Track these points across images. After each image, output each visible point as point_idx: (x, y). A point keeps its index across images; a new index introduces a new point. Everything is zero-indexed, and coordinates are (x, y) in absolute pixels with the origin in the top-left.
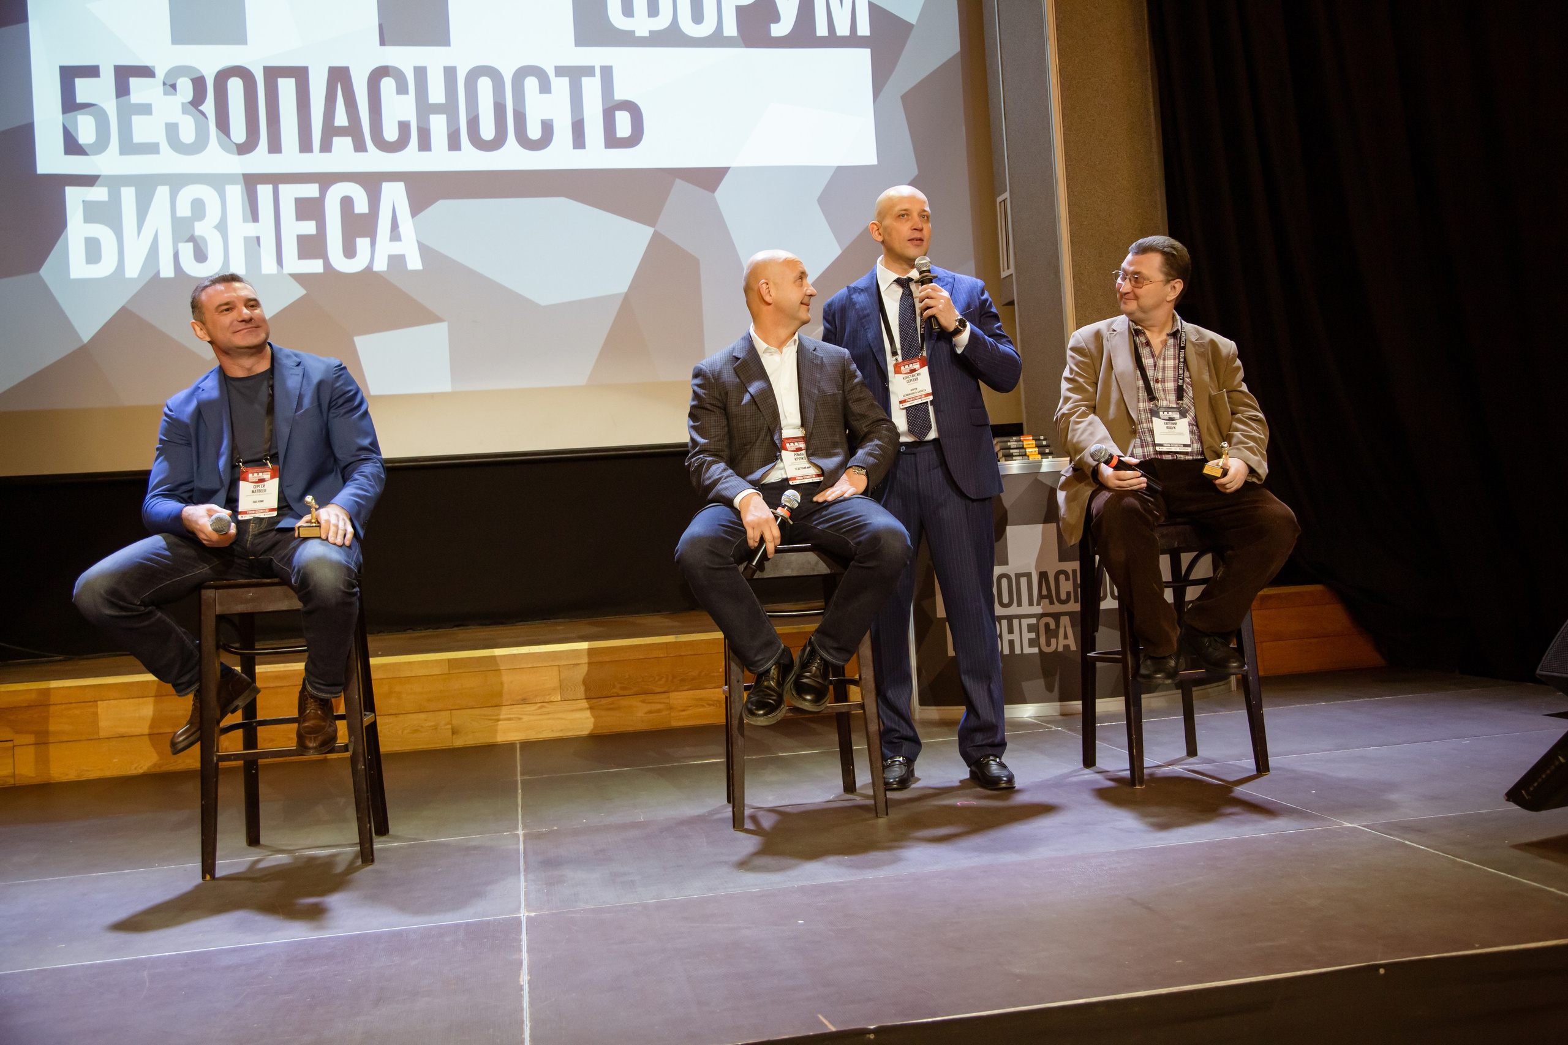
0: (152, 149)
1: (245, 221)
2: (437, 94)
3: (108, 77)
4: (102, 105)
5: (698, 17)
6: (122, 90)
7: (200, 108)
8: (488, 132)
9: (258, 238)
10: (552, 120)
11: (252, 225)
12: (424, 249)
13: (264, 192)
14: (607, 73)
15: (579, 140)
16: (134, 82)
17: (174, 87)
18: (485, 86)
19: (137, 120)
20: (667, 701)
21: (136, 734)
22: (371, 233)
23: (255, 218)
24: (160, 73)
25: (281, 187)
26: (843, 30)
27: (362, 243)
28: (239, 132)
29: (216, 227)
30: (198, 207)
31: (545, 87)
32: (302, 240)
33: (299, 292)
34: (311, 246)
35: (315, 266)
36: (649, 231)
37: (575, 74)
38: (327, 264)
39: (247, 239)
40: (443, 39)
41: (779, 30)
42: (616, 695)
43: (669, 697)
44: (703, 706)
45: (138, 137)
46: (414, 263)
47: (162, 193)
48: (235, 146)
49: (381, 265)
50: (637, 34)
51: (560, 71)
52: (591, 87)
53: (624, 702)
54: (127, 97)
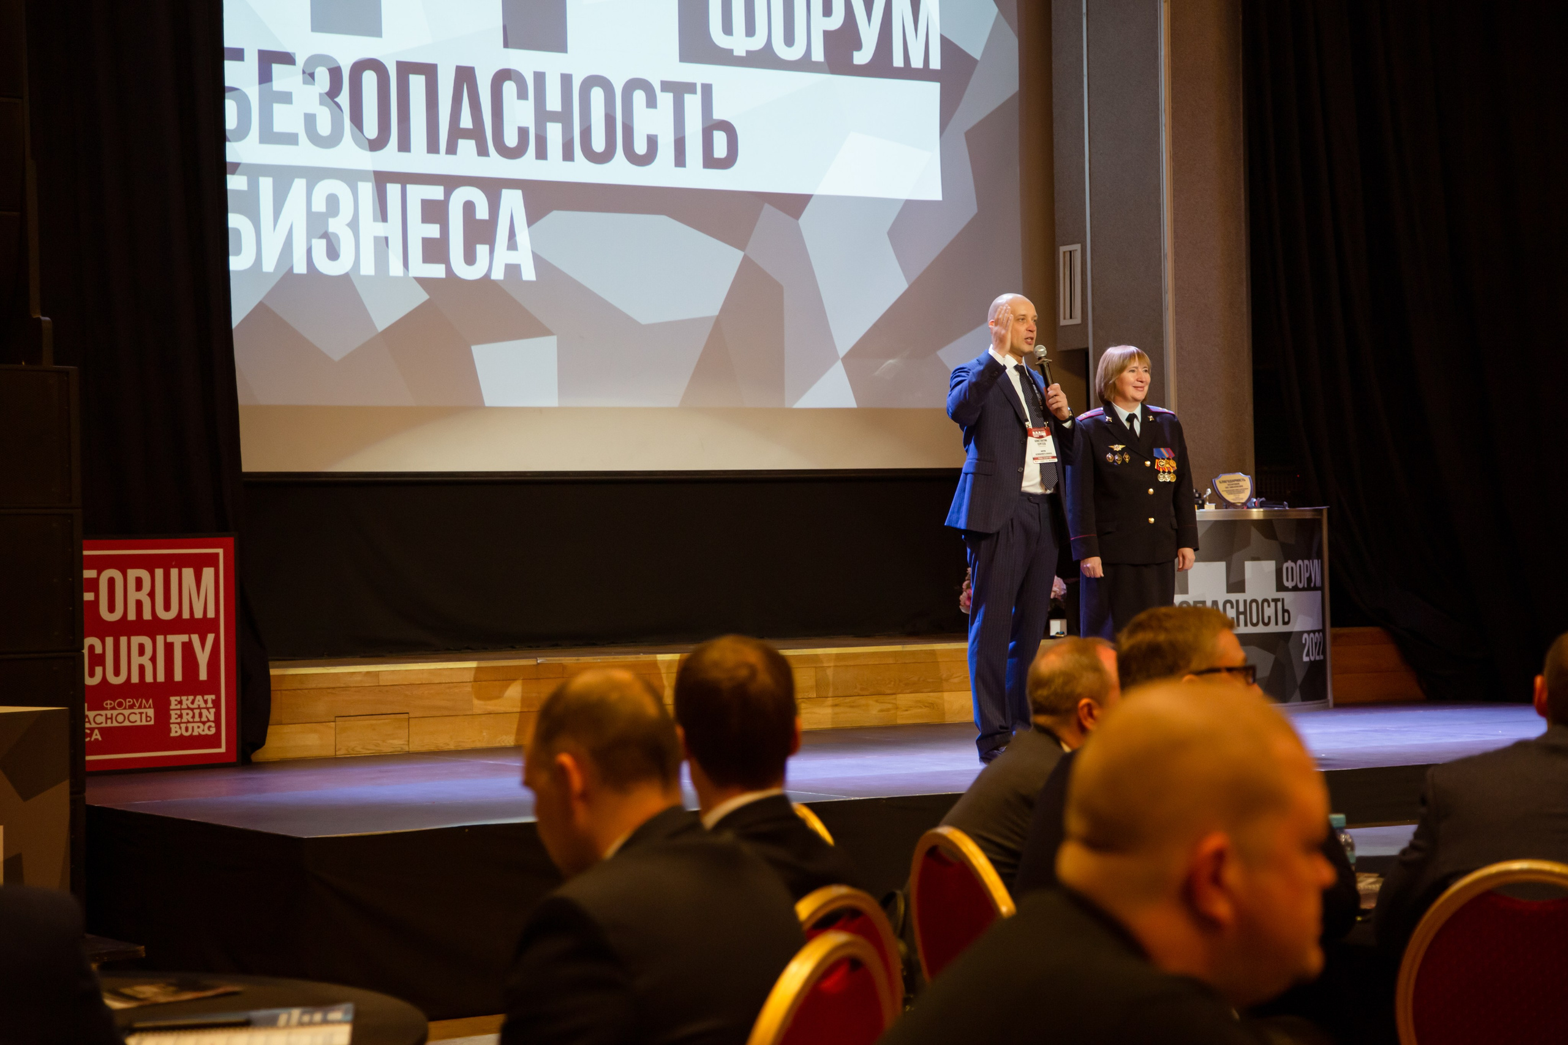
0: (291, 139)
1: (375, 220)
2: (554, 103)
3: (252, 61)
4: (244, 90)
5: (789, 40)
6: (265, 76)
7: (336, 100)
8: (599, 144)
9: (386, 239)
10: (656, 136)
11: (381, 224)
12: (537, 259)
13: (393, 190)
14: (707, 89)
15: (680, 160)
16: (276, 68)
17: (312, 75)
18: (597, 95)
19: (278, 108)
20: (894, 701)
21: (500, 712)
22: (491, 241)
23: (384, 218)
24: (300, 60)
25: (409, 187)
26: (917, 63)
27: (482, 250)
28: (371, 129)
29: (348, 225)
30: (333, 202)
31: (651, 103)
32: (427, 242)
33: (422, 296)
34: (435, 250)
35: (437, 271)
36: (737, 255)
37: (679, 90)
38: (449, 270)
39: (376, 239)
40: (560, 46)
41: (861, 58)
42: (857, 694)
43: (895, 699)
44: (921, 707)
45: (278, 127)
46: (529, 274)
47: (299, 185)
48: (367, 141)
49: (498, 274)
50: (735, 53)
51: (666, 86)
52: (693, 103)
53: (862, 701)
54: (269, 84)
